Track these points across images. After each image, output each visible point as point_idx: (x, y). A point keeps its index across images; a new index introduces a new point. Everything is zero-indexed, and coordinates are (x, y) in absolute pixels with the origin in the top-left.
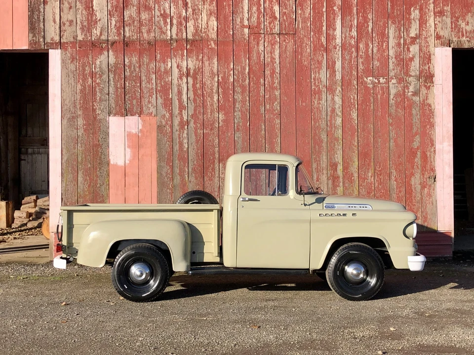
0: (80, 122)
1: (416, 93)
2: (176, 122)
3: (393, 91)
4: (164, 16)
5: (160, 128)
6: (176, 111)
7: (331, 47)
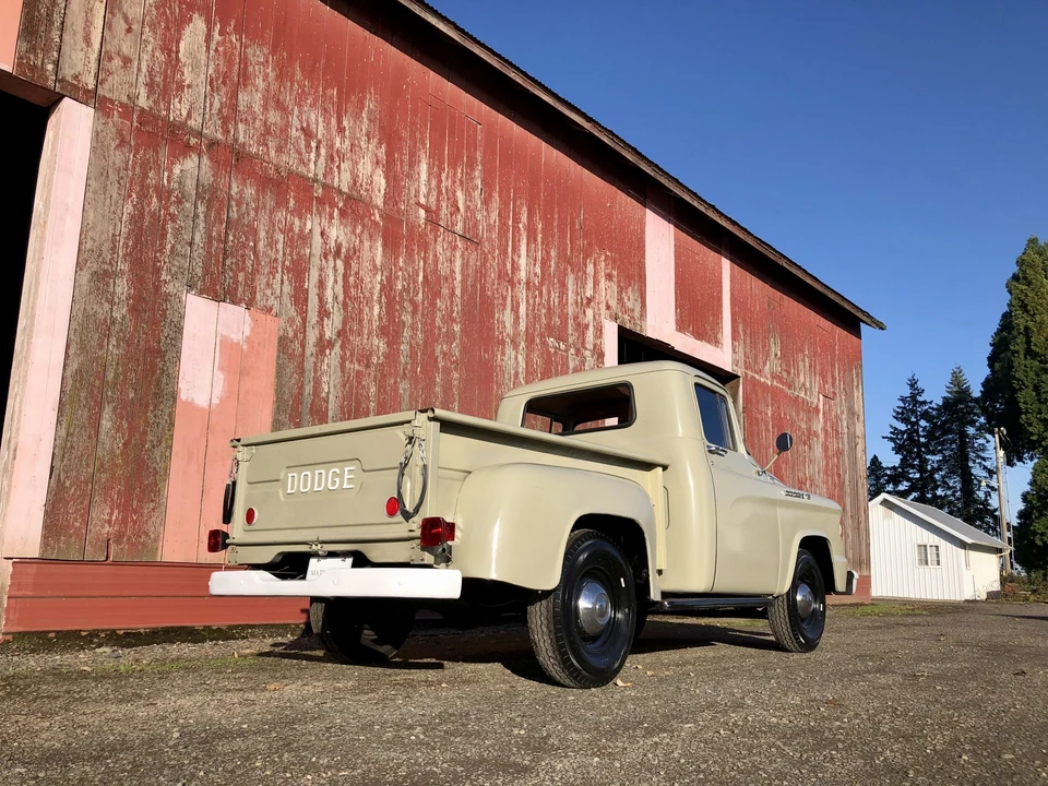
0: (122, 287)
2: (312, 336)
3: (572, 365)
4: (308, 133)
5: (283, 342)
6: (313, 317)
7: (515, 280)
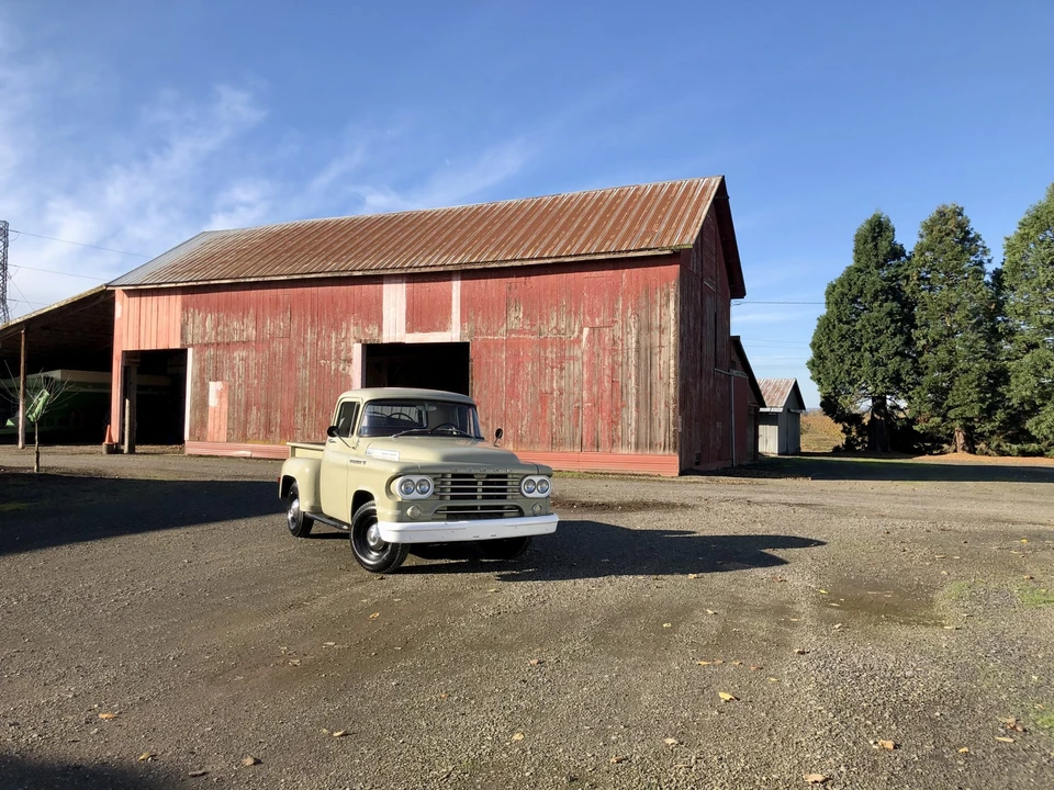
0: (199, 384)
1: (344, 369)
2: (237, 384)
3: (333, 368)
4: (234, 329)
5: (230, 388)
6: (237, 379)
7: (305, 344)
